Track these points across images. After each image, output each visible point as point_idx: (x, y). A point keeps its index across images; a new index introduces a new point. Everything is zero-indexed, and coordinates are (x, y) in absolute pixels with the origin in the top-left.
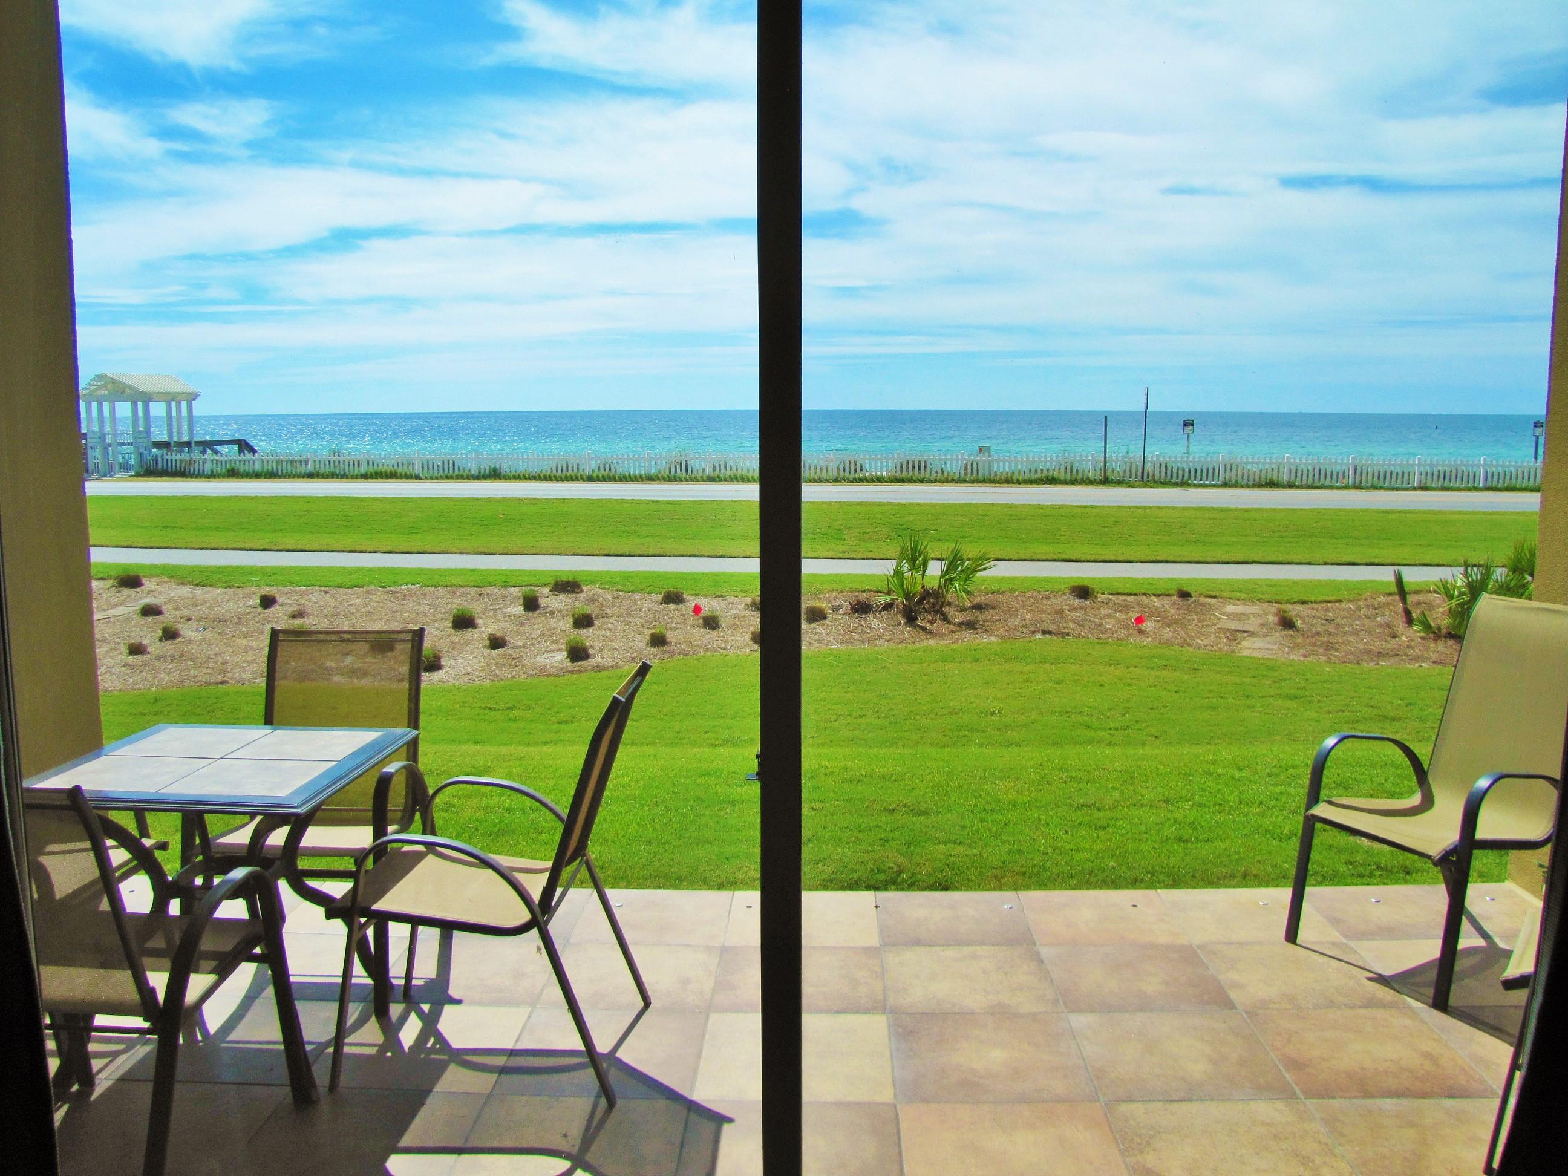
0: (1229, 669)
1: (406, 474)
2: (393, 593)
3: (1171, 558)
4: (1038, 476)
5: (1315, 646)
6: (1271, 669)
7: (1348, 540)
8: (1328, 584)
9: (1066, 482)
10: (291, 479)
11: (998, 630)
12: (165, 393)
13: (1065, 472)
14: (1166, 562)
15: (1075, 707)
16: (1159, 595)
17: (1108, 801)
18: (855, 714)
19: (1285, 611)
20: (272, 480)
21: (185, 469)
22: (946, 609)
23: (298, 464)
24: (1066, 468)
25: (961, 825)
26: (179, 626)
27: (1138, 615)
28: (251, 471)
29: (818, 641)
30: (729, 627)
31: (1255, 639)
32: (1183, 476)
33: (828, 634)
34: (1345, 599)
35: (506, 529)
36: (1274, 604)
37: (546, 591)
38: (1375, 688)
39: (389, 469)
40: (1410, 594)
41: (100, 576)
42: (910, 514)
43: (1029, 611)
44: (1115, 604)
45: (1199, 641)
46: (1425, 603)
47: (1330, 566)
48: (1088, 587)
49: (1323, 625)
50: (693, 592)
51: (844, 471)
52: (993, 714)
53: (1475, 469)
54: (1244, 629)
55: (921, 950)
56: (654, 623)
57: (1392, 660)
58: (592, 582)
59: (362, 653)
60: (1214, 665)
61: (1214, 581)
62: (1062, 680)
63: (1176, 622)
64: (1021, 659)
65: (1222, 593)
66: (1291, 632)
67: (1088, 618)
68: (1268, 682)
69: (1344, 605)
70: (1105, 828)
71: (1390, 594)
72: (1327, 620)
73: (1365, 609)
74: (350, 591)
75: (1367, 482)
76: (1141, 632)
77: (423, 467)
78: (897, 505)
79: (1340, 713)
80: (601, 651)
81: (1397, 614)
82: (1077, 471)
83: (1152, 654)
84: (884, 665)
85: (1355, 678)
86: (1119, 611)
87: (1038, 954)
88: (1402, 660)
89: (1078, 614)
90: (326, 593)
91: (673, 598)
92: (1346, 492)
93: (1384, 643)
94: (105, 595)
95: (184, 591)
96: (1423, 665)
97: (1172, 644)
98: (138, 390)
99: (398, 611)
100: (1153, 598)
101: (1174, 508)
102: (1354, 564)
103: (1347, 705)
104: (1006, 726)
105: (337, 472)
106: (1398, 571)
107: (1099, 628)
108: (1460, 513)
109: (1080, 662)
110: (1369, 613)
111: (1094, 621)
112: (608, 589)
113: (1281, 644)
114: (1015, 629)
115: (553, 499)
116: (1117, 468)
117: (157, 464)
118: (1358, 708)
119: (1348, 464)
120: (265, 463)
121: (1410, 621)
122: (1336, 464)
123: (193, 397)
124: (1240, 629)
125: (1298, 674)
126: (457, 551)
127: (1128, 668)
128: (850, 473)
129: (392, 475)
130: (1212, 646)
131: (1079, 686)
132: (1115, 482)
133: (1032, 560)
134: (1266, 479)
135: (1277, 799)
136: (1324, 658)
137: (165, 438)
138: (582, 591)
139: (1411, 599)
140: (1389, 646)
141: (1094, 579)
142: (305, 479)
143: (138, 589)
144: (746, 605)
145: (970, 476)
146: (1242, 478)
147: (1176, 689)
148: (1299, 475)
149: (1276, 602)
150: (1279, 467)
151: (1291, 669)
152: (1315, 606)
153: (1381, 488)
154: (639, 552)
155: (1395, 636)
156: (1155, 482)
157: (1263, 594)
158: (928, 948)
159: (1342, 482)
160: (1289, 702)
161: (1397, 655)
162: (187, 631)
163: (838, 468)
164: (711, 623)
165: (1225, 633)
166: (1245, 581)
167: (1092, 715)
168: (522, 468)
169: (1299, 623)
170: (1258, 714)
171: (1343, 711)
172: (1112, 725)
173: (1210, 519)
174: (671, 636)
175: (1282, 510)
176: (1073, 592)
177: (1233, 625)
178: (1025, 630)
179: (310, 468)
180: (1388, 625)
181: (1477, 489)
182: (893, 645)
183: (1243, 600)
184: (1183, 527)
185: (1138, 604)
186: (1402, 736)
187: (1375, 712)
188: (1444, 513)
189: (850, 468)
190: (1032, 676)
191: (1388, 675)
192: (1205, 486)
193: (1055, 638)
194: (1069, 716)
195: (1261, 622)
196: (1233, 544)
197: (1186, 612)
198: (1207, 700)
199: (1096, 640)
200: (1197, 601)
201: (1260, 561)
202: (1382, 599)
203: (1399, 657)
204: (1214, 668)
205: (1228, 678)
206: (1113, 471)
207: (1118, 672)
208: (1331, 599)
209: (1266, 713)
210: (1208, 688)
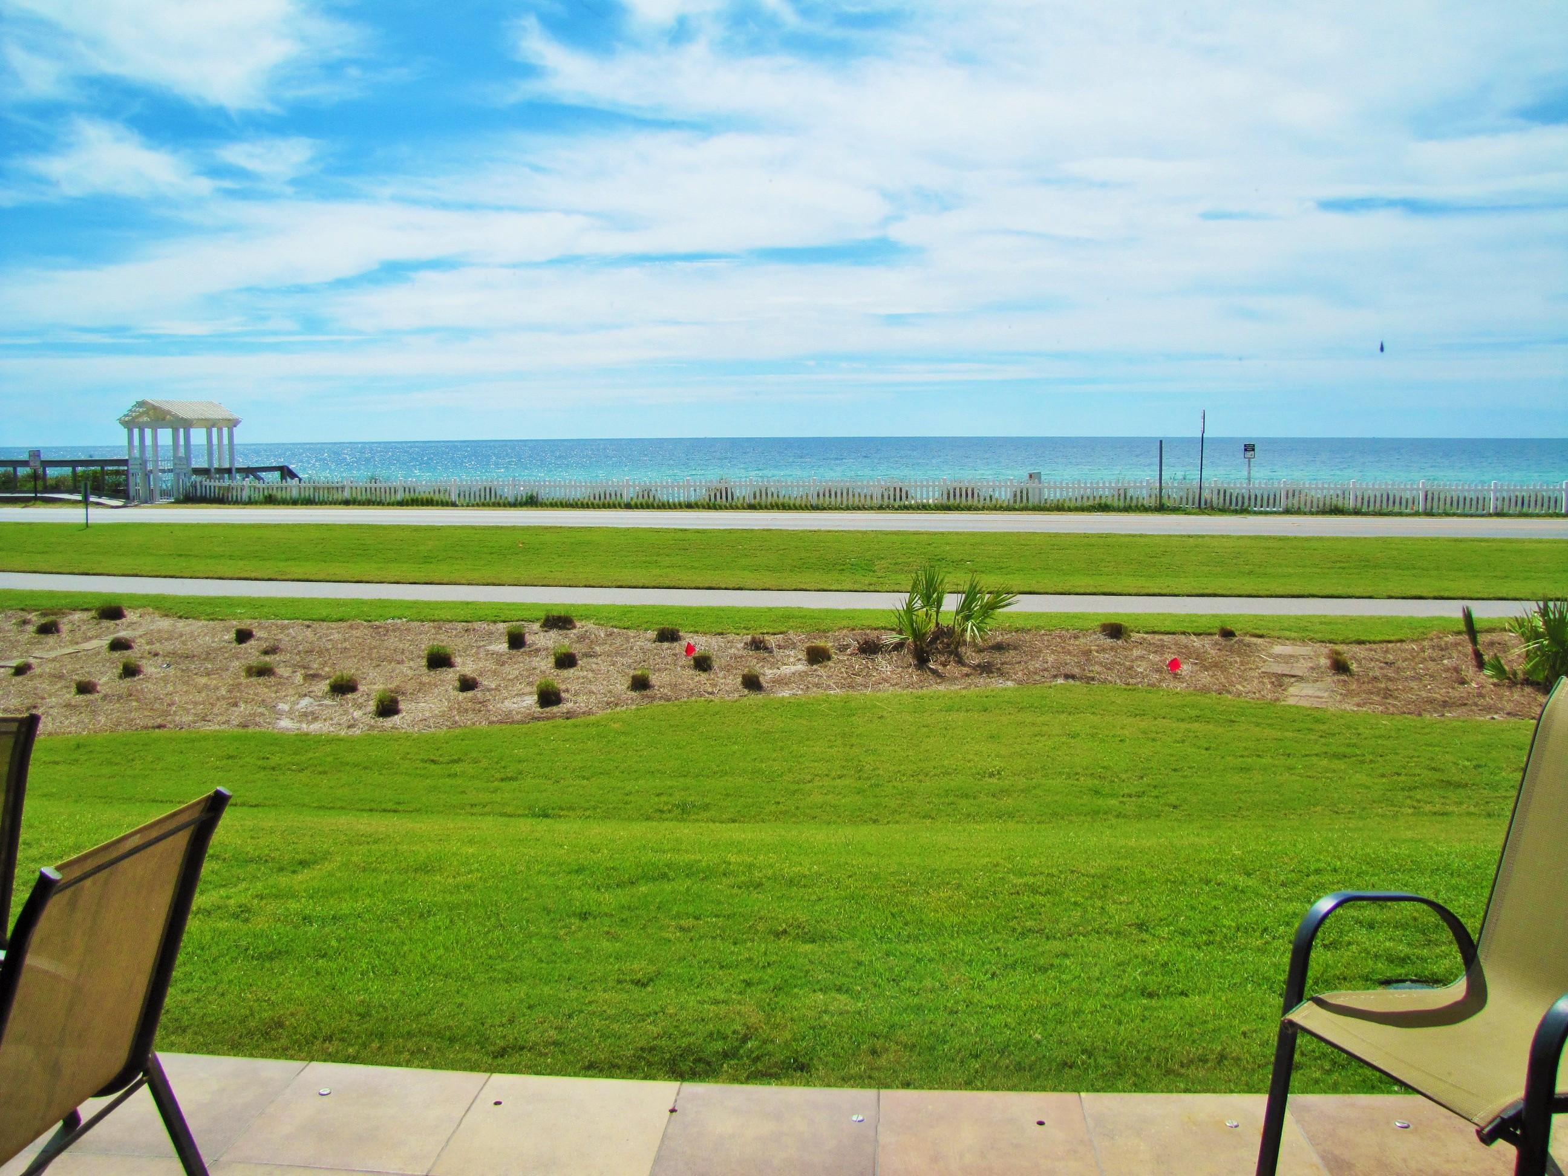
0: (1269, 721)
1: (442, 501)
2: (378, 627)
3: (1220, 592)
4: (1091, 503)
5: (1372, 693)
6: (1317, 721)
7: (1416, 572)
8: (1388, 621)
9: (1119, 510)
10: (327, 506)
11: (1016, 674)
12: (206, 420)
13: (1119, 500)
14: (1215, 595)
15: (1087, 768)
16: (1200, 634)
18: (833, 774)
19: (1338, 653)
20: (308, 507)
21: (223, 495)
22: (962, 650)
23: (335, 491)
24: (1119, 495)
26: (143, 662)
27: (1174, 657)
28: (288, 498)
29: (817, 685)
30: (721, 669)
31: (1303, 685)
32: (1243, 503)
33: (829, 677)
34: (1408, 638)
35: (522, 558)
36: (1327, 645)
37: (536, 626)
38: (1439, 746)
39: (425, 496)
40: (1482, 632)
41: (85, 606)
42: (948, 544)
43: (1053, 652)
44: (1150, 644)
45: (1240, 687)
46: (1499, 644)
47: (1394, 600)
48: (1122, 625)
49: (1381, 668)
50: (692, 629)
51: (889, 498)
52: (991, 775)
53: (1557, 494)
54: (1292, 673)
56: (643, 664)
57: (1460, 710)
58: (587, 618)
59: (320, 694)
60: (1254, 716)
61: (1262, 618)
62: (1078, 734)
63: (1216, 665)
64: (1036, 708)
65: (1270, 632)
66: (1344, 677)
67: (1118, 660)
68: (1313, 737)
69: (1405, 646)
70: (1046, 971)
71: (1459, 633)
72: (1386, 663)
73: (1430, 651)
74: (333, 625)
75: (1438, 508)
76: (1175, 676)
77: (459, 495)
78: (935, 534)
79: (1395, 777)
80: (576, 694)
81: (1466, 655)
82: (1131, 498)
83: (1184, 703)
84: (880, 714)
85: (1416, 733)
86: (1153, 652)
88: (1471, 711)
89: (1107, 656)
90: (308, 626)
91: (668, 636)
92: (1416, 519)
93: (1450, 690)
94: (84, 628)
95: (165, 624)
96: (1495, 716)
97: (1209, 691)
98: (178, 416)
99: (375, 647)
100: (1193, 637)
101: (1228, 537)
102: (1420, 598)
103: (1404, 767)
104: (1003, 791)
105: (374, 499)
106: (1467, 608)
107: (1129, 671)
108: (1540, 541)
109: (1102, 712)
110: (1435, 655)
111: (1124, 664)
112: (603, 625)
113: (1333, 691)
114: (1035, 673)
115: (579, 528)
116: (1173, 495)
117: (196, 490)
118: (1418, 771)
119: (1418, 489)
120: (302, 490)
121: (1481, 664)
122: (1405, 490)
123: (233, 423)
124: (1287, 673)
125: (1349, 727)
126: (465, 582)
127: (1155, 719)
128: (895, 500)
129: (429, 503)
130: (1255, 693)
131: (1096, 741)
132: (1171, 510)
133: (1069, 594)
134: (1331, 505)
135: (1288, 924)
136: (1381, 708)
137: (205, 465)
138: (574, 627)
139: (1482, 638)
140: (1457, 694)
142: (340, 507)
143: (118, 622)
144: (746, 644)
145: (1022, 503)
146: (1305, 504)
147: (1206, 745)
148: (1366, 503)
149: (1330, 642)
150: (1344, 494)
151: (1342, 721)
152: (1374, 646)
153: (1454, 515)
154: (653, 584)
155: (1463, 682)
156: (1213, 508)
157: (1316, 632)
159: (1412, 509)
160: (1337, 762)
161: (1465, 704)
162: (150, 668)
163: (883, 496)
164: (703, 664)
165: (1269, 678)
166: (1297, 618)
167: (1104, 778)
168: (559, 495)
169: (1354, 667)
170: (1298, 778)
171: (1399, 775)
172: (1126, 791)
173: (1266, 548)
174: (654, 679)
175: (1344, 539)
176: (1104, 630)
177: (1279, 669)
178: (1046, 674)
179: (347, 495)
180: (1457, 670)
181: (1558, 515)
182: (898, 690)
183: (1294, 639)
184: (1237, 557)
185: (1176, 644)
186: (1468, 808)
187: (1437, 775)
188: (1523, 541)
189: (895, 495)
190: (1045, 728)
191: (1454, 729)
192: (1266, 513)
193: (1078, 683)
194: (1077, 779)
195: (1311, 665)
196: (1290, 575)
197: (1228, 653)
198: (1241, 759)
199: (1124, 686)
200: (1241, 641)
201: (1318, 594)
202: (1450, 638)
203: (1468, 707)
204: (1254, 719)
205: (1268, 732)
206: (1169, 497)
207: (1143, 725)
208: (1392, 638)
209: (1308, 776)
210: (1244, 745)
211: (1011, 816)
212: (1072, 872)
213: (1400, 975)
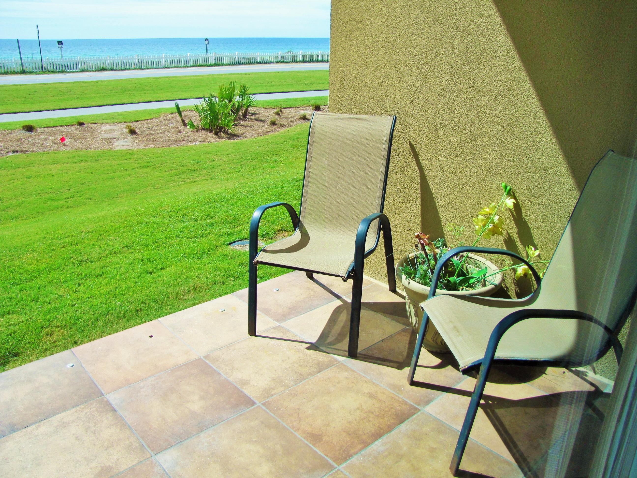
0: (113, 158)
5: (148, 141)
6: (131, 154)
7: (145, 92)
8: (145, 112)
14: (66, 109)
15: (43, 190)
16: (69, 126)
17: (94, 255)
19: (130, 126)
25: (9, 298)
27: (61, 137)
31: (120, 141)
32: (62, 68)
34: (154, 118)
36: (124, 124)
38: (181, 157)
40: (183, 112)
44: (48, 133)
45: (94, 146)
46: (190, 116)
48: (32, 126)
49: (148, 130)
54: (113, 137)
55: (17, 435)
57: (183, 143)
60: (106, 156)
61: (93, 116)
62: (31, 176)
63: (80, 138)
64: (5, 168)
65: (98, 121)
66: (135, 136)
67: (36, 141)
68: (133, 161)
69: (154, 121)
70: (101, 276)
71: (174, 113)
72: (149, 128)
73: (164, 122)
75: (144, 66)
76: (64, 145)
79: (171, 171)
81: (178, 122)
82: (7, 68)
83: (73, 155)
85: (171, 153)
86: (51, 136)
87: (108, 403)
88: (187, 142)
89: (30, 140)
92: (136, 71)
93: (177, 136)
96: (196, 143)
97: (81, 149)
100: (66, 127)
101: (62, 83)
102: (151, 102)
103: (172, 167)
104: (7, 208)
106: (176, 102)
107: (43, 146)
109: (38, 165)
110: (166, 123)
111: (39, 143)
113: (132, 142)
118: (178, 168)
119: (135, 59)
121: (185, 125)
122: (130, 59)
125: (145, 155)
127: (63, 164)
130: (101, 147)
131: (41, 178)
132: (29, 73)
134: (101, 67)
136: (154, 146)
139: (183, 114)
140: (180, 137)
141: (32, 121)
146: (90, 67)
147: (91, 172)
148: (115, 65)
149: (124, 123)
150: (106, 62)
151: (141, 153)
152: (142, 122)
153: (150, 68)
155: (180, 132)
156: (49, 71)
157: (117, 119)
158: (24, 430)
159: (134, 67)
160: (146, 169)
165: (105, 140)
167: (53, 193)
169: (137, 131)
170: (134, 178)
171: (172, 170)
172: (65, 196)
175: (112, 81)
176: (24, 129)
177: (108, 136)
178: (2, 152)
180: (176, 127)
181: (187, 67)
183: (109, 123)
184: (69, 92)
185: (59, 131)
186: (202, 178)
187: (186, 168)
188: (180, 77)
190: (14, 176)
191: (184, 149)
192: (74, 72)
193: (20, 154)
194: (41, 196)
195: (120, 133)
196: (95, 97)
197: (84, 132)
198: (108, 175)
199: (43, 153)
200: (88, 126)
201: (110, 104)
202: (169, 116)
203: (185, 141)
204: (106, 158)
205: (113, 162)
206: (27, 67)
207: (59, 167)
208: (148, 118)
209: (137, 177)
210: (106, 169)
211: (17, 218)
212: (82, 232)
213: (233, 240)
